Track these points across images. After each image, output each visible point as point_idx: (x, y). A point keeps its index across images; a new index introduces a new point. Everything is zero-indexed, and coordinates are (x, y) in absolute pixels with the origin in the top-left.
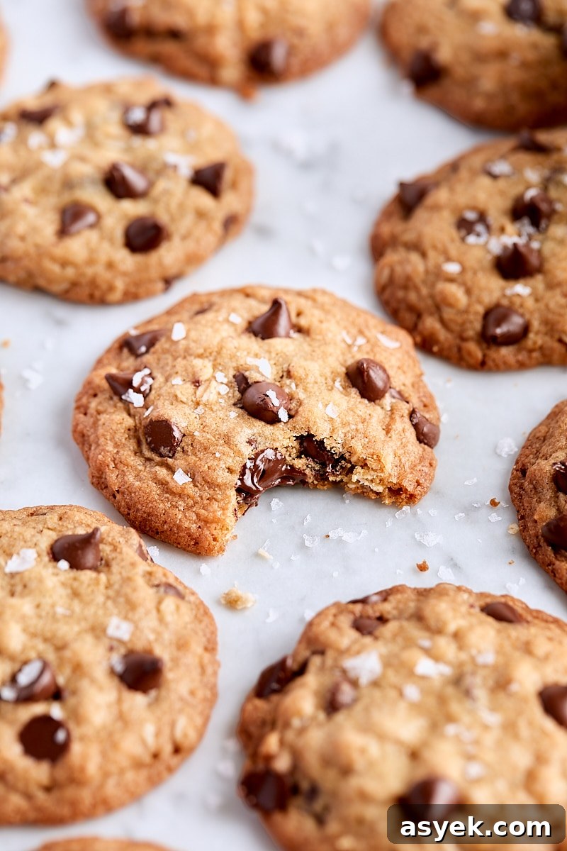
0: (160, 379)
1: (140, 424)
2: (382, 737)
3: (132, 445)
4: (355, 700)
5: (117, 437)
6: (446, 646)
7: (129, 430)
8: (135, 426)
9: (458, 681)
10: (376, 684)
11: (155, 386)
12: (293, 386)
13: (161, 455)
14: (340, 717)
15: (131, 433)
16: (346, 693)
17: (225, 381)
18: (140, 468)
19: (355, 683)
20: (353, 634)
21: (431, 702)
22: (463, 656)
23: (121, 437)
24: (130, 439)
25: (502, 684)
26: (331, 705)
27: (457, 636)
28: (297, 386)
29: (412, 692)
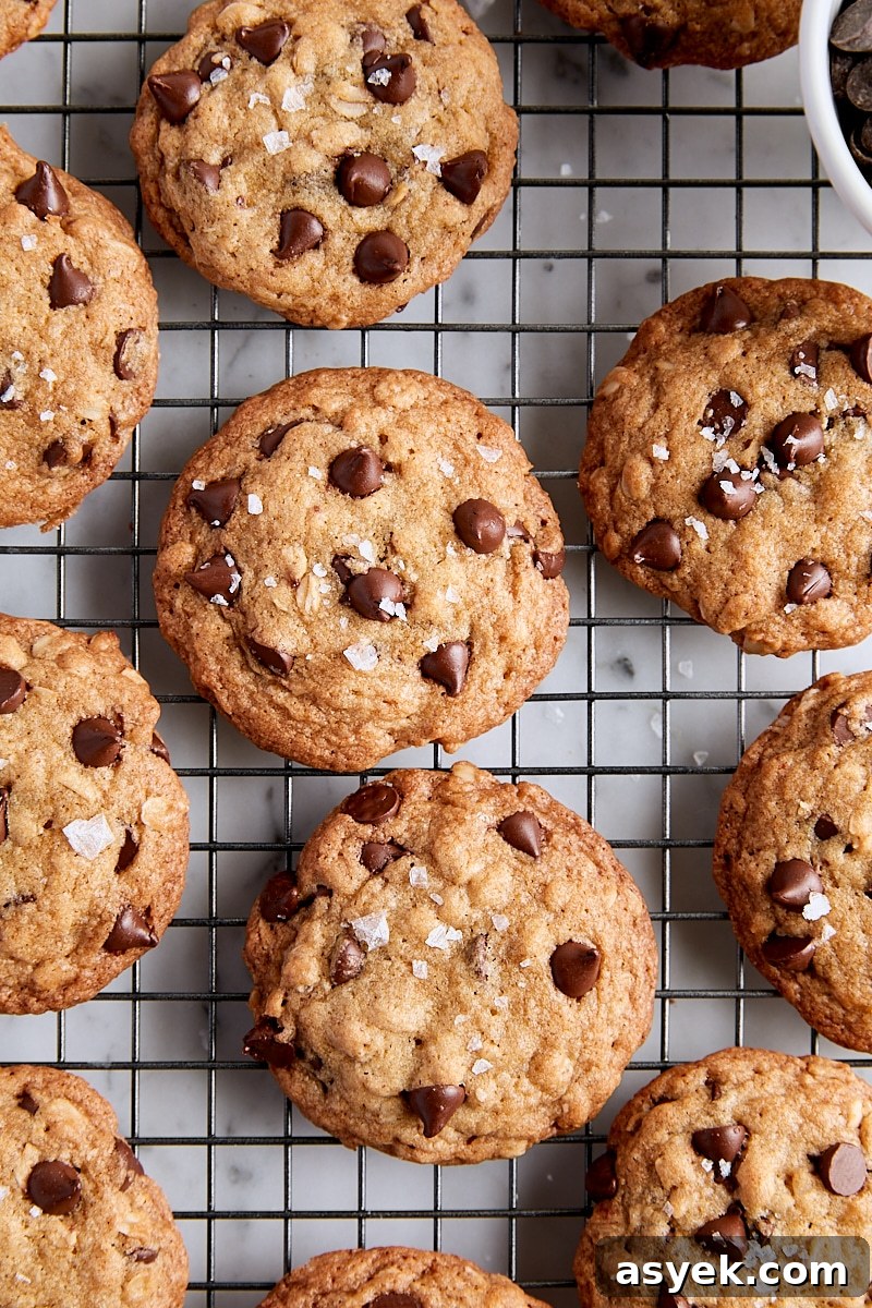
0: (249, 574)
1: (240, 632)
2: (387, 1030)
3: (236, 658)
4: (362, 971)
5: (218, 650)
6: (459, 903)
7: (228, 638)
8: (234, 634)
9: (468, 952)
10: (384, 951)
11: (246, 584)
12: (401, 565)
13: (272, 673)
14: (345, 991)
15: (231, 641)
16: (354, 958)
17: (325, 573)
18: (252, 687)
19: (362, 947)
20: (361, 872)
21: (441, 978)
22: (477, 915)
23: (222, 650)
24: (231, 650)
25: (514, 954)
26: (337, 974)
27: (471, 887)
28: (405, 562)
29: (421, 968)
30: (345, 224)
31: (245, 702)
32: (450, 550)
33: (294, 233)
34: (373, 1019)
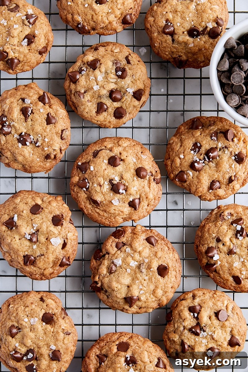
0: (91, 184)
2: (121, 284)
4: (116, 271)
5: (84, 200)
6: (137, 256)
7: (86, 198)
8: (88, 197)
9: (139, 267)
10: (120, 267)
11: (90, 186)
12: (124, 182)
13: (96, 205)
14: (112, 275)
16: (114, 268)
17: (107, 184)
18: (92, 208)
19: (116, 266)
20: (116, 249)
21: (133, 272)
22: (141, 259)
24: (87, 200)
25: (149, 267)
26: (110, 272)
27: (140, 253)
29: (129, 270)
30: (111, 106)
31: (90, 212)
32: (135, 178)
33: (101, 108)
34: (118, 282)
